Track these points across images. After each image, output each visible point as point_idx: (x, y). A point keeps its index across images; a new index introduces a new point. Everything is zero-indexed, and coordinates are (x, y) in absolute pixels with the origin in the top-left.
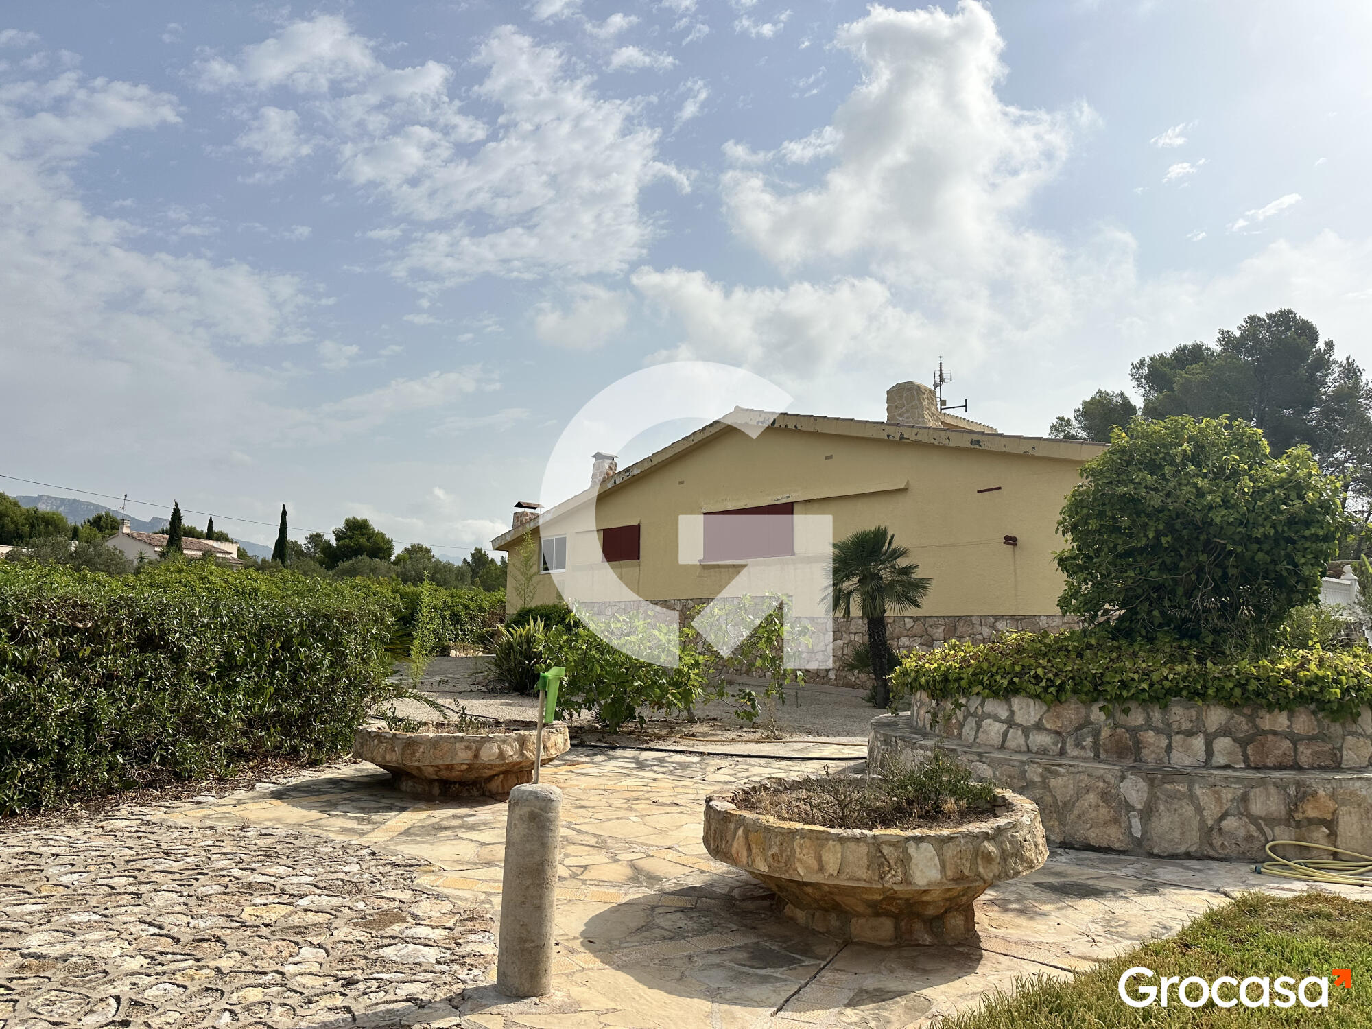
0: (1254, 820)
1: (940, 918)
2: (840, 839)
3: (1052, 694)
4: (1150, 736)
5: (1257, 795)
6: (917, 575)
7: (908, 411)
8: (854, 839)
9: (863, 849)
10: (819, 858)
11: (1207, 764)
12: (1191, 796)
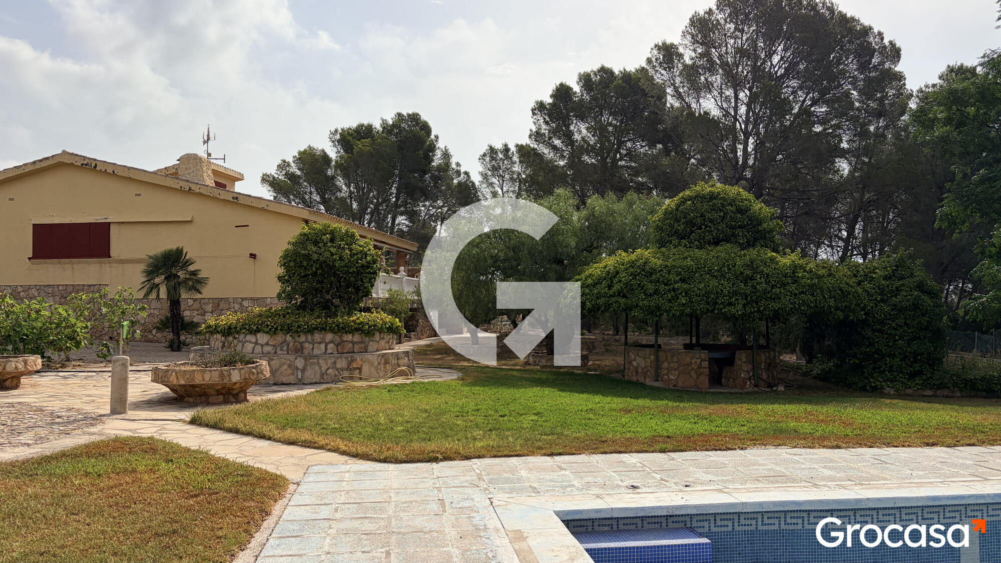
0: (337, 369)
1: (237, 394)
3: (273, 331)
5: (339, 361)
6: (201, 275)
7: (193, 172)
11: (325, 353)
12: (318, 363)
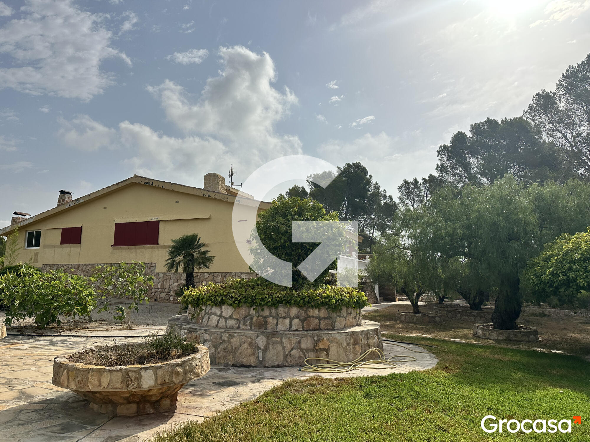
0: (302, 350)
1: (158, 401)
2: (110, 371)
3: (236, 304)
4: (270, 320)
5: (304, 340)
6: (209, 255)
7: (213, 185)
8: (117, 371)
9: (120, 374)
10: (99, 381)
11: (290, 330)
12: (281, 342)
